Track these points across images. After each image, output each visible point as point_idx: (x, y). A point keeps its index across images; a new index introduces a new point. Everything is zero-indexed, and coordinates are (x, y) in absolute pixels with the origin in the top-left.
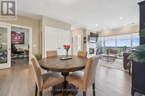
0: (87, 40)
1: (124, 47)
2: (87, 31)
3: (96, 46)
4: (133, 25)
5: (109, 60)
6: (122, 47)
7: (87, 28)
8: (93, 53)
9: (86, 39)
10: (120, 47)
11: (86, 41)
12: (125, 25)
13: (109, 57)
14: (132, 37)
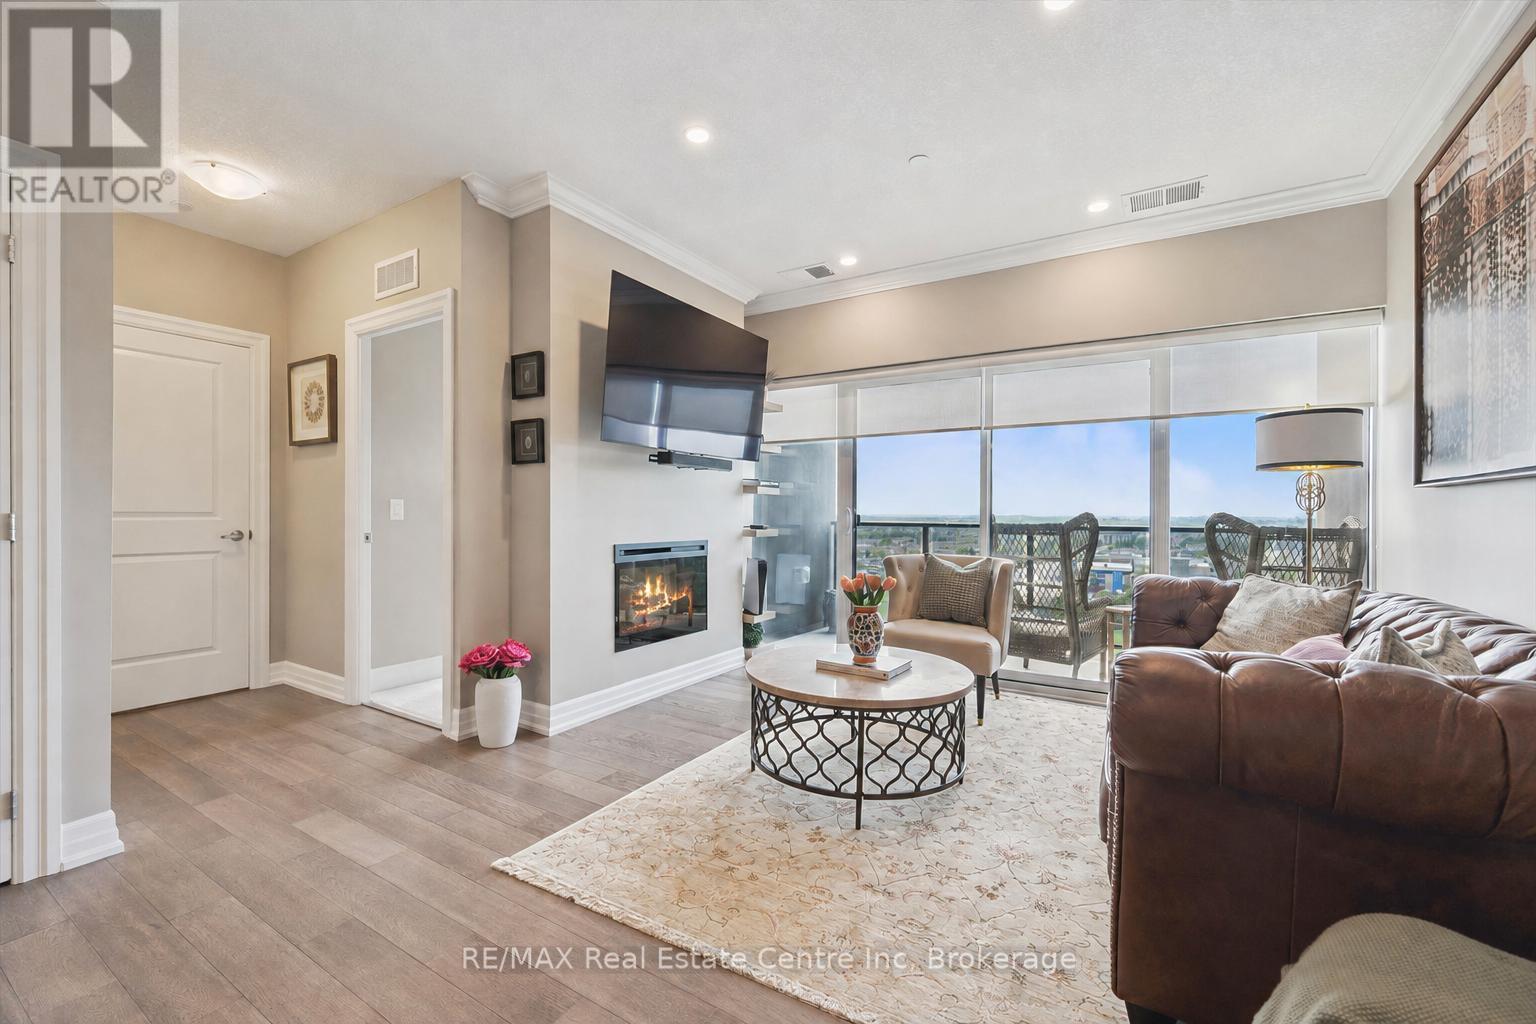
0: (560, 403)
1: (1076, 524)
2: (560, 247)
3: (745, 510)
4: (1185, 219)
5: (881, 773)
6: (1048, 529)
7: (563, 198)
8: (689, 616)
9: (541, 391)
10: (1030, 531)
11: (540, 425)
12: (1098, 207)
13: (885, 708)
14: (1161, 389)
